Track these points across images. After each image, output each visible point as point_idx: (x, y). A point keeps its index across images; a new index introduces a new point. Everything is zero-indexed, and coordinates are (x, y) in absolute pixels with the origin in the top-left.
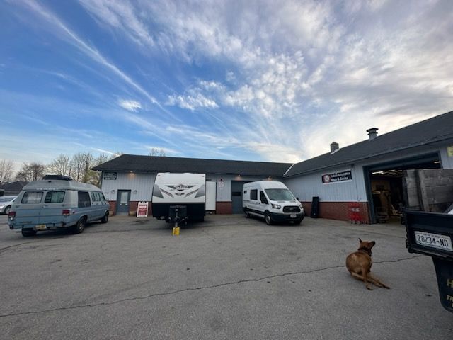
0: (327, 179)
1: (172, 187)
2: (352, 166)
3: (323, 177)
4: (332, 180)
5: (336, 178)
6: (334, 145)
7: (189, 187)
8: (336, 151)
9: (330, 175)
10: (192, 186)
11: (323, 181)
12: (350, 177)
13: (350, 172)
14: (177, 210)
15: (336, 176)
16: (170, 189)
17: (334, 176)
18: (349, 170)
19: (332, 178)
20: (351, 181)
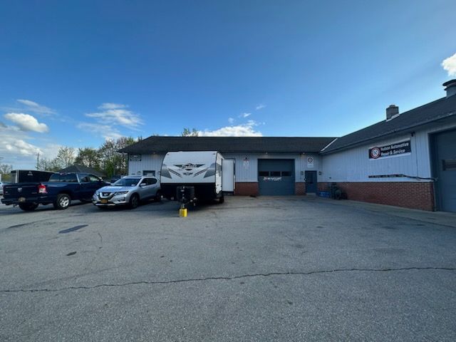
0: (375, 153)
1: (180, 166)
2: (413, 134)
3: (370, 151)
4: (382, 154)
5: (389, 151)
6: (392, 110)
7: (198, 166)
8: (393, 117)
9: (380, 148)
10: (201, 165)
11: (371, 156)
12: (408, 149)
13: (409, 142)
14: (183, 191)
15: (389, 148)
16: (178, 168)
17: (385, 149)
18: (408, 139)
19: (382, 152)
20: (409, 154)
